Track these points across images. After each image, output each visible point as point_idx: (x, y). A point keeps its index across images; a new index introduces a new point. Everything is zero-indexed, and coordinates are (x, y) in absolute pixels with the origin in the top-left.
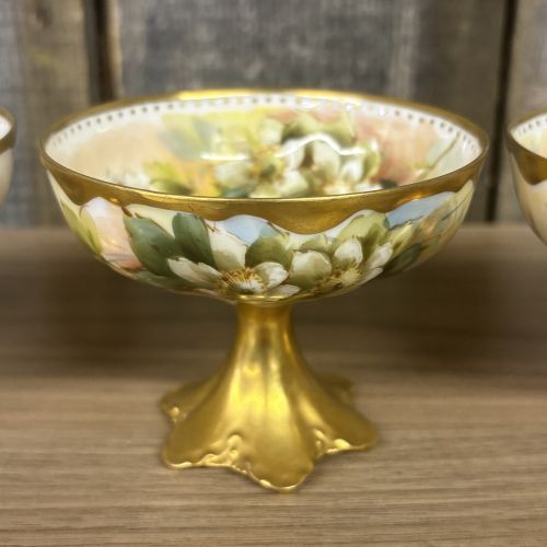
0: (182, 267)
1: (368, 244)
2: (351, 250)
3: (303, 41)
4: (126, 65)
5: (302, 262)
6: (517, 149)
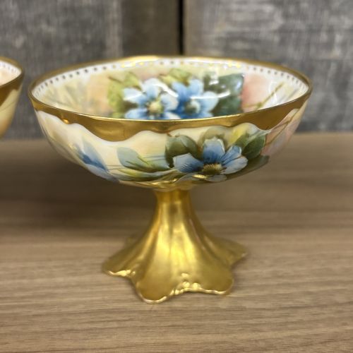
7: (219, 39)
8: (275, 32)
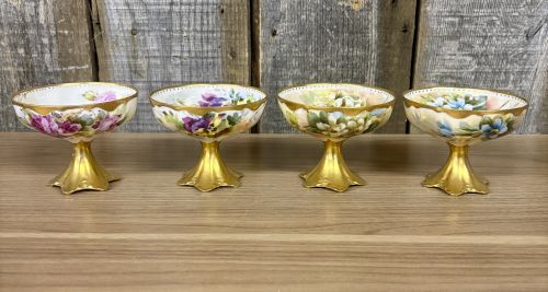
0: (320, 125)
1: (366, 119)
2: (361, 121)
3: (332, 65)
4: (263, 74)
5: (350, 123)
6: (405, 99)
7: (437, 76)
8: (473, 73)
